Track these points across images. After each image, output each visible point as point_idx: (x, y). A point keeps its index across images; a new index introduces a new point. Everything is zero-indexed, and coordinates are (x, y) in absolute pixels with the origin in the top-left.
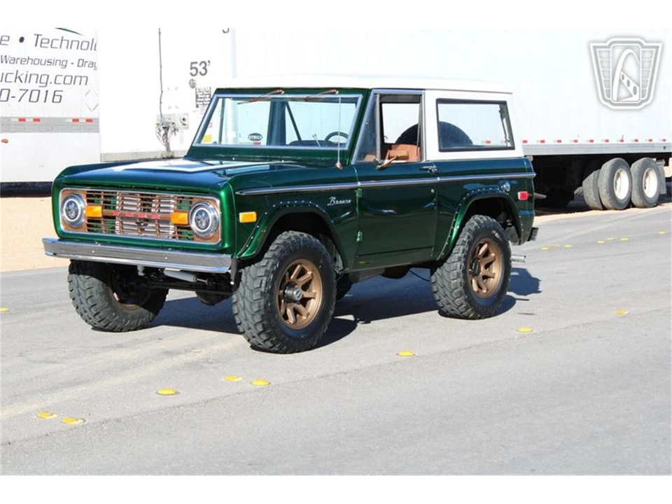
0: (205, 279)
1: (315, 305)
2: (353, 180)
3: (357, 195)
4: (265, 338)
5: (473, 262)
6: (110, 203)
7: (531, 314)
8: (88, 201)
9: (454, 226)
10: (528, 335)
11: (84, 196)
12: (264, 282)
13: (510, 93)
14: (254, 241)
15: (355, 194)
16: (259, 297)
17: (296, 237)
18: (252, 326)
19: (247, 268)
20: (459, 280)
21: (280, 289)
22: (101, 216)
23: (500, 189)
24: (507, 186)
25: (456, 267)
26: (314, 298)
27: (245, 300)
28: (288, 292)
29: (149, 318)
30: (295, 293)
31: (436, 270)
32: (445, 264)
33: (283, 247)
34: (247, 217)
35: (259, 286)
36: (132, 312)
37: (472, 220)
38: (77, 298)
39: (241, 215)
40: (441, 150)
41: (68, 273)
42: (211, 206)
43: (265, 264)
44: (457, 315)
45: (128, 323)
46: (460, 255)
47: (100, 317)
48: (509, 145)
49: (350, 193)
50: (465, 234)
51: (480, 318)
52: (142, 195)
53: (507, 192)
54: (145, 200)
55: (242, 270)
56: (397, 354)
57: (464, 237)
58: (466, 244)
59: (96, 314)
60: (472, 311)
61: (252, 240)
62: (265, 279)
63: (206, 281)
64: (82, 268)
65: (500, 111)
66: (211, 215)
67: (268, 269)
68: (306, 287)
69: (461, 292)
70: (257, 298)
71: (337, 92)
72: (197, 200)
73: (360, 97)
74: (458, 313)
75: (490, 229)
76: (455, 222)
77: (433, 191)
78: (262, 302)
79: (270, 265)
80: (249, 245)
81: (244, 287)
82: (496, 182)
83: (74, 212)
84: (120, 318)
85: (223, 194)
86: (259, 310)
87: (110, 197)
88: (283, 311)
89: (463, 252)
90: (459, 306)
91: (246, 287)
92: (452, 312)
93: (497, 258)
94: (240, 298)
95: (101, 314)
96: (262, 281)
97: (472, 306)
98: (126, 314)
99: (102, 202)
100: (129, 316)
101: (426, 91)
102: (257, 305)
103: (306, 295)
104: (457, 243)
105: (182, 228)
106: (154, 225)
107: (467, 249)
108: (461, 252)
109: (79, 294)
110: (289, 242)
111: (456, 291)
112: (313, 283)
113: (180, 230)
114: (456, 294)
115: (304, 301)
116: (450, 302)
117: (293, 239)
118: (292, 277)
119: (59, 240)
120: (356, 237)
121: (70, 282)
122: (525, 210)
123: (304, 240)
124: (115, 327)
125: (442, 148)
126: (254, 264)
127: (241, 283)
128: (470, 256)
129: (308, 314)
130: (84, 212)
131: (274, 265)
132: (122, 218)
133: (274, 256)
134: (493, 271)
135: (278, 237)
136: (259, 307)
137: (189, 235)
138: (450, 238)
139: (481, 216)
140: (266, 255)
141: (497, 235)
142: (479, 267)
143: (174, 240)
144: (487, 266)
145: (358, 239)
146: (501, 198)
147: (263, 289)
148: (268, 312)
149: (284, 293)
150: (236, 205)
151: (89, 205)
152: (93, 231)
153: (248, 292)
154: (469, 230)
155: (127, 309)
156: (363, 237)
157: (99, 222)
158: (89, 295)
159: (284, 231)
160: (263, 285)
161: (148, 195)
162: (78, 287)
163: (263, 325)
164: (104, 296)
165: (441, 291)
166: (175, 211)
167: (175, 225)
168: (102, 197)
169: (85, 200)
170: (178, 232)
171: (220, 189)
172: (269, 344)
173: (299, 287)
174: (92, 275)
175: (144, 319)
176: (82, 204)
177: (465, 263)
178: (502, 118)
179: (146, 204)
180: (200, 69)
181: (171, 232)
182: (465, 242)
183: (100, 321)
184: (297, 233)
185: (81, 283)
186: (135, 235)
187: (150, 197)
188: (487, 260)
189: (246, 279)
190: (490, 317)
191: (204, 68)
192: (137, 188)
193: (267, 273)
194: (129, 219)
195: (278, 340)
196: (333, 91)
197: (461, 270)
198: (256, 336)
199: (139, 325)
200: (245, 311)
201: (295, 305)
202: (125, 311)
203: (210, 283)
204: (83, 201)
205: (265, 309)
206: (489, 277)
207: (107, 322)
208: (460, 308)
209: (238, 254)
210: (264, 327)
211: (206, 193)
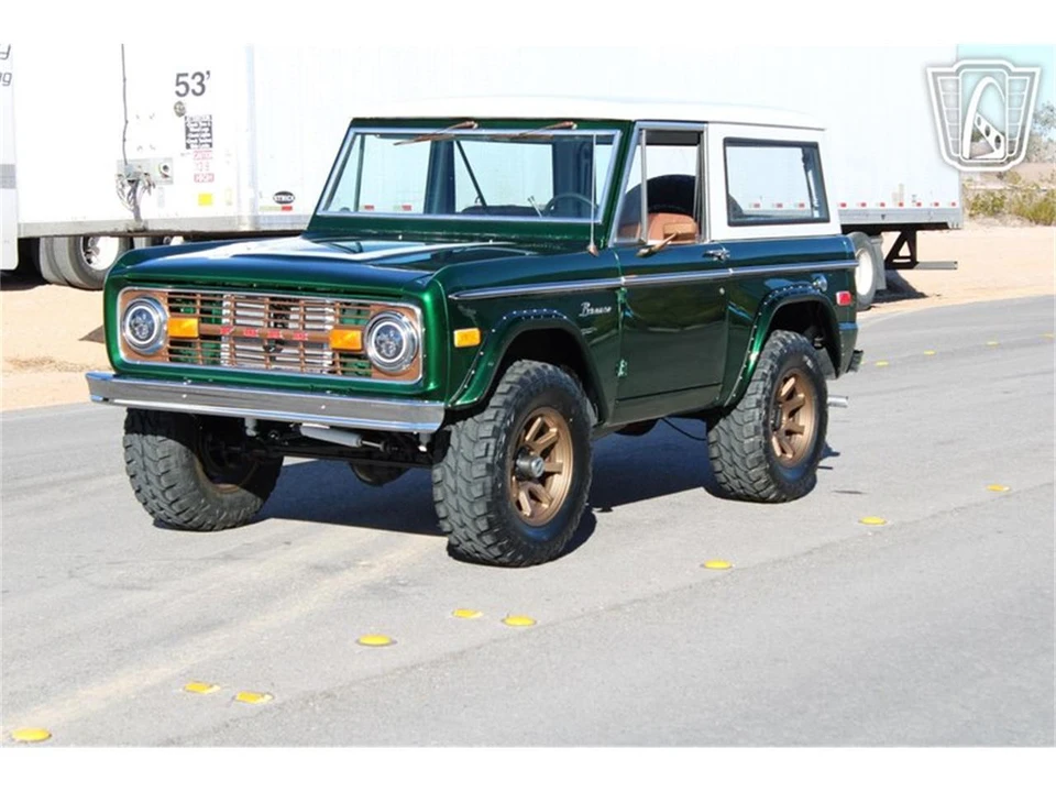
0: (379, 443)
1: (560, 484)
2: (614, 273)
3: (620, 299)
4: (489, 542)
6: (210, 312)
8: (172, 310)
9: (751, 349)
10: (884, 529)
11: (164, 301)
12: (492, 447)
13: (822, 130)
14: (477, 378)
15: (617, 297)
16: (484, 473)
17: (537, 370)
18: (468, 522)
19: (460, 424)
20: (758, 439)
23: (813, 288)
24: (822, 282)
25: (753, 416)
26: (559, 473)
27: (458, 478)
28: (522, 463)
29: (255, 506)
30: (534, 464)
31: (717, 422)
32: (734, 413)
33: (519, 387)
34: (466, 337)
35: (482, 453)
36: (229, 496)
37: (773, 339)
38: (141, 475)
39: (457, 333)
40: (731, 224)
41: (123, 431)
42: (405, 319)
43: (492, 417)
44: (748, 496)
45: (225, 514)
46: (758, 396)
47: (181, 506)
48: (816, 214)
49: (609, 296)
50: (766, 363)
51: (784, 501)
52: (272, 299)
53: (822, 292)
54: (279, 308)
55: (453, 427)
56: (703, 566)
58: (768, 379)
59: (173, 502)
60: (775, 489)
61: (473, 376)
62: (493, 441)
63: (380, 446)
64: (150, 423)
66: (404, 334)
67: (498, 424)
68: (546, 453)
69: (761, 457)
70: (480, 474)
71: (575, 126)
72: (377, 309)
73: (618, 134)
74: (751, 492)
75: (801, 354)
76: (753, 342)
77: (722, 291)
78: (489, 480)
79: (500, 418)
80: (469, 385)
81: (455, 455)
82: (807, 276)
83: (145, 329)
84: (211, 508)
85: (427, 298)
86: (484, 495)
87: (211, 302)
88: (515, 495)
89: (764, 393)
90: (755, 482)
91: (459, 456)
92: (741, 491)
93: (807, 401)
94: (449, 474)
95: (182, 501)
96: (488, 445)
97: (775, 481)
98: (221, 501)
99: (198, 311)
100: (226, 504)
101: (710, 126)
102: (479, 486)
103: (548, 467)
104: (754, 378)
105: (350, 356)
106: (296, 351)
107: (769, 387)
108: (761, 392)
109: (145, 468)
110: (527, 378)
111: (751, 456)
112: (557, 447)
113: (344, 360)
114: (751, 461)
115: (544, 478)
116: (741, 474)
117: (533, 373)
118: (527, 438)
119: (115, 376)
120: (617, 369)
121: (127, 447)
122: (847, 321)
123: (551, 376)
124: (203, 524)
125: (732, 220)
126: (472, 416)
127: (450, 450)
128: (772, 398)
129: (551, 501)
130: (165, 328)
131: (506, 418)
132: (233, 338)
133: (505, 402)
134: (801, 423)
135: (508, 371)
136: (484, 488)
137: (360, 367)
138: (746, 369)
139: (786, 332)
140: (493, 402)
141: (809, 363)
142: (781, 416)
143: (338, 377)
144: (792, 414)
145: (621, 373)
146: (813, 303)
147: (489, 460)
148: (497, 497)
149: (516, 465)
150: (449, 317)
151: (172, 316)
152: (177, 361)
153: (463, 464)
154: (772, 356)
155: (222, 491)
156: (628, 368)
157: (192, 345)
158: (162, 470)
159: (515, 361)
160: (491, 453)
161: (284, 300)
162: (143, 455)
163: (489, 519)
164: (187, 471)
165: (726, 456)
166: (336, 327)
167: (335, 350)
168: (199, 303)
169: (166, 308)
170: (340, 363)
171: (423, 290)
172: (496, 552)
173: (537, 454)
174: (169, 436)
175: (248, 508)
176: (160, 315)
177: (766, 409)
178: (806, 171)
179: (280, 313)
180: (193, 85)
181: (327, 363)
182: (766, 375)
183: (179, 514)
184: (538, 364)
185: (148, 449)
186: (259, 367)
187: (287, 303)
188: (793, 404)
189: (460, 442)
191: (200, 84)
192: (262, 288)
193: (496, 433)
194: (248, 340)
195: (511, 545)
196: (567, 124)
197: (761, 422)
198: (475, 538)
199: (240, 518)
200: (457, 496)
201: (531, 485)
202: (218, 495)
203: (388, 449)
204: (163, 310)
205: (492, 493)
206: (795, 433)
207: (191, 515)
208: (756, 484)
209: (451, 400)
210: (490, 522)
211: (398, 297)
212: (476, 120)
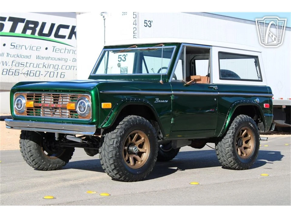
0: (86, 141)
1: (145, 156)
2: (170, 90)
3: (172, 98)
4: (116, 173)
5: (239, 139)
6: (38, 99)
7: (271, 169)
8: (28, 99)
9: (227, 119)
10: (265, 177)
11: (25, 96)
12: (115, 141)
13: (261, 52)
15: (171, 98)
18: (109, 166)
19: (107, 134)
20: (230, 148)
21: (125, 146)
22: (33, 106)
23: (254, 101)
24: (257, 100)
25: (228, 141)
26: (145, 152)
27: (105, 151)
28: (131, 148)
29: (63, 163)
30: (134, 148)
31: (218, 144)
32: (223, 140)
33: (127, 123)
34: (106, 105)
35: (112, 143)
36: (53, 160)
37: (238, 117)
38: (24, 152)
39: (103, 104)
41: (20, 138)
42: (87, 99)
43: (116, 132)
44: (229, 167)
45: (51, 165)
46: (230, 134)
47: (35, 162)
48: (260, 79)
49: (168, 97)
50: (233, 124)
51: (242, 169)
52: (53, 94)
53: (258, 103)
54: (55, 97)
55: (105, 135)
56: (190, 184)
57: (233, 125)
58: (234, 129)
59: (33, 161)
60: (237, 165)
61: (109, 118)
62: (116, 139)
63: (87, 142)
64: (26, 136)
65: (255, 62)
66: (86, 104)
67: (118, 134)
68: (141, 146)
69: (231, 154)
70: (111, 150)
71: (163, 45)
72: (80, 96)
73: (175, 47)
74: (230, 166)
75: (248, 122)
76: (228, 117)
77: (215, 99)
78: (114, 152)
79: (118, 132)
80: (107, 121)
81: (105, 144)
82: (251, 97)
83: (20, 105)
84: (46, 163)
85: (93, 92)
87: (38, 96)
88: (127, 158)
89: (232, 133)
90: (230, 162)
91: (106, 144)
92: (227, 165)
93: (252, 138)
94: (103, 150)
95: (35, 160)
96: (114, 141)
97: (237, 162)
98: (50, 161)
99: (34, 99)
100: (52, 162)
101: (213, 47)
102: (111, 154)
103: (141, 150)
104: (230, 129)
105: (73, 112)
106: (59, 111)
107: (234, 131)
109: (25, 150)
110: (130, 120)
111: (228, 154)
112: (145, 144)
113: (72, 113)
114: (228, 155)
115: (140, 154)
116: (225, 160)
118: (133, 140)
119: (14, 120)
120: (171, 121)
121: (20, 143)
122: (268, 113)
123: (139, 120)
124: (44, 168)
125: (221, 77)
126: (110, 132)
128: (236, 135)
129: (142, 161)
130: (25, 105)
131: (121, 132)
132: (44, 107)
133: (121, 127)
134: (250, 145)
135: (125, 118)
136: (112, 155)
137: (76, 115)
138: (225, 125)
139: (243, 115)
140: (117, 127)
141: (251, 125)
142: (242, 142)
143: (70, 119)
144: (247, 142)
145: (172, 122)
146: (254, 106)
147: (114, 145)
148: (117, 158)
149: (128, 149)
150: (100, 99)
151: (28, 101)
152: (30, 115)
153: (106, 147)
154: (236, 122)
156: (175, 121)
157: (33, 110)
158: (29, 150)
159: (128, 115)
160: (115, 143)
161: (56, 95)
162: (24, 146)
163: (114, 165)
164: (37, 151)
165: (221, 154)
166: (69, 102)
167: (69, 110)
168: (34, 96)
169: (26, 98)
170: (71, 114)
171: (91, 90)
172: (118, 176)
173: (137, 146)
174: (31, 140)
175: (60, 164)
176: (24, 101)
177: (234, 139)
178: (256, 66)
179: (56, 101)
180: (123, 58)
181: (67, 114)
182: (233, 128)
183: (35, 165)
184: (136, 116)
185: (25, 143)
186: (49, 116)
187: (57, 96)
188: (247, 139)
189: (106, 140)
190: (248, 169)
191: (125, 58)
192: (51, 91)
193: (117, 137)
194: (47, 108)
195: (123, 174)
196: (161, 45)
197: (231, 143)
198: (111, 171)
199: (57, 167)
200: (105, 157)
201: (134, 156)
202: (49, 159)
203: (89, 143)
204: (25, 99)
205: (115, 156)
206: (247, 148)
207: (39, 165)
208: (231, 163)
209: (101, 125)
210: (115, 166)
211: (84, 92)
212: (137, 45)
